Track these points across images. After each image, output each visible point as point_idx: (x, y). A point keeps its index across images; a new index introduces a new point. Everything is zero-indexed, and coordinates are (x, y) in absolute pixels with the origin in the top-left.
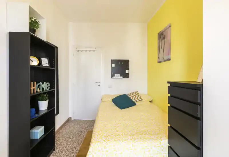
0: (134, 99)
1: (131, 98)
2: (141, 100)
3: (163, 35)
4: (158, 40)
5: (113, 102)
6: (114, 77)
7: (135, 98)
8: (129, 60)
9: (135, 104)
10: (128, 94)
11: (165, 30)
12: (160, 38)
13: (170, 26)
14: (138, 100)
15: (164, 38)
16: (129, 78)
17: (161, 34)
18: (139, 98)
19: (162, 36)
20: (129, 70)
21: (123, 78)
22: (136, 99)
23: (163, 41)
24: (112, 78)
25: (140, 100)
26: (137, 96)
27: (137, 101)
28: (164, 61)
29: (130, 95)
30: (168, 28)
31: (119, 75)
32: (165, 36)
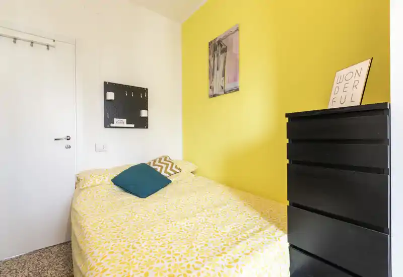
0: (166, 172)
1: (159, 170)
2: (178, 171)
3: (221, 46)
4: (210, 54)
5: (115, 184)
6: (112, 125)
7: (167, 168)
8: (147, 89)
9: (170, 182)
10: (150, 163)
11: (226, 37)
12: (215, 49)
13: (237, 30)
14: (172, 173)
15: (224, 51)
16: (147, 128)
17: (217, 44)
18: (174, 168)
19: (219, 47)
20: (147, 110)
21: (135, 127)
22: (168, 170)
23: (222, 57)
24: (106, 127)
25: (176, 173)
26: (170, 164)
27: (171, 175)
28: (225, 93)
29: (154, 165)
30: (234, 33)
31: (125, 120)
32: (226, 47)
